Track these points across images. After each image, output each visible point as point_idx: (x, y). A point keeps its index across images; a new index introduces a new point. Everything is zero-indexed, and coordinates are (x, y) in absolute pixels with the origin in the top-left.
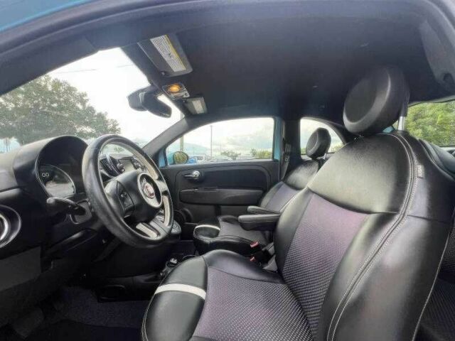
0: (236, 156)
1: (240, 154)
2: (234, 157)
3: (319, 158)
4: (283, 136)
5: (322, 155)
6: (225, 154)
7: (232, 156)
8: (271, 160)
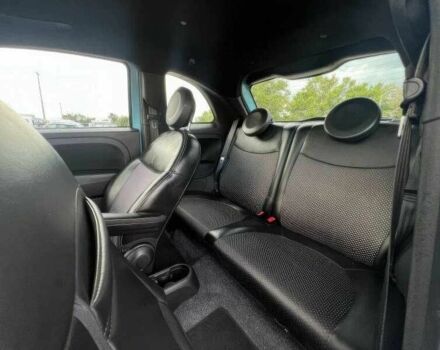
0: (89, 121)
1: (94, 119)
2: (86, 122)
3: (182, 129)
4: (144, 95)
5: (186, 125)
6: (68, 117)
7: (81, 121)
8: (128, 129)
